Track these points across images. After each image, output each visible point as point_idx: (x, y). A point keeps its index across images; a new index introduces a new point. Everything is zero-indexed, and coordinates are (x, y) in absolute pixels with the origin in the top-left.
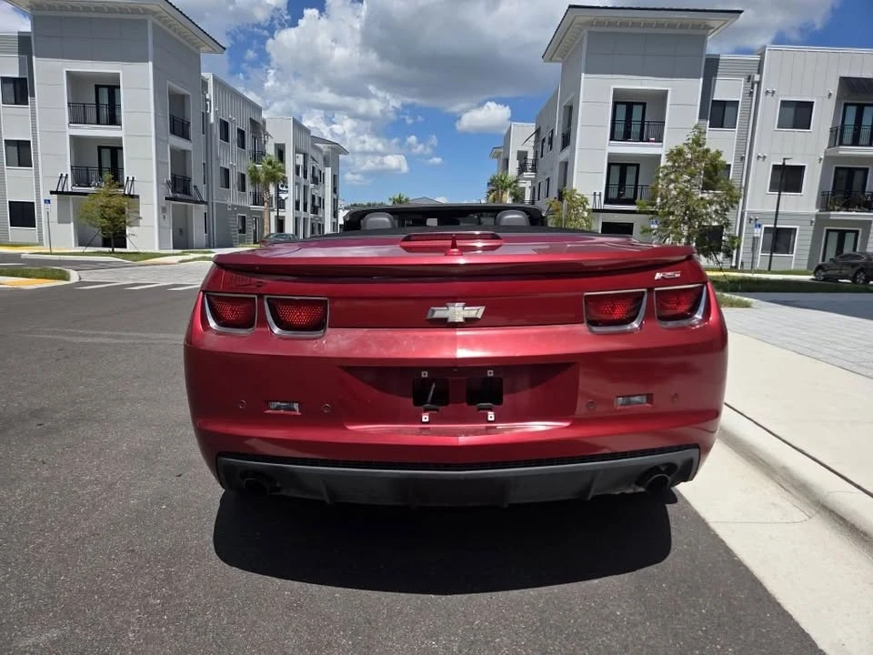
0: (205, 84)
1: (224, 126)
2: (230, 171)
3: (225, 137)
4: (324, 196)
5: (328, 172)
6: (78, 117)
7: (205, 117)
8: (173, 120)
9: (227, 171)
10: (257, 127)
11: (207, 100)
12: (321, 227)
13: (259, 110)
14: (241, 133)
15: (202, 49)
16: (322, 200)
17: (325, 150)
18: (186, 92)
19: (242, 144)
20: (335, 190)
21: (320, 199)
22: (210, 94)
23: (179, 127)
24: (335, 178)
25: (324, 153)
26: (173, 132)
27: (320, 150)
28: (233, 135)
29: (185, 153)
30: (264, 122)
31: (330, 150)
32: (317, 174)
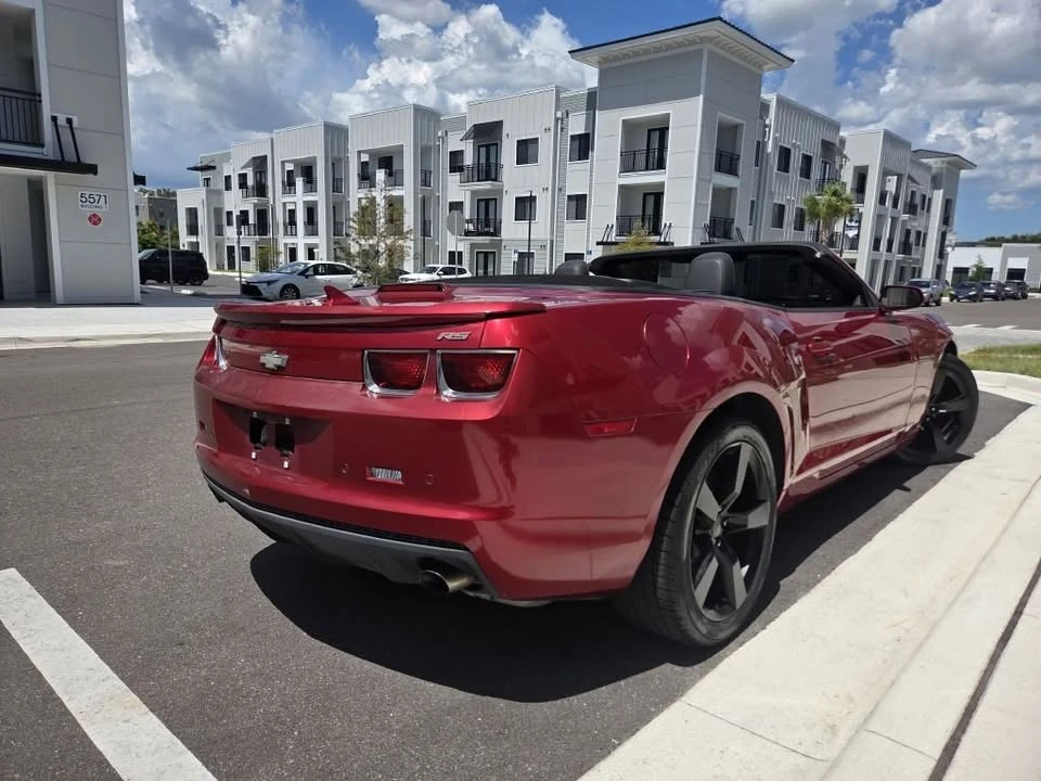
0: (765, 107)
1: (785, 154)
2: (787, 208)
3: (784, 165)
4: (927, 228)
5: (938, 197)
6: (628, 165)
7: (760, 146)
8: (720, 155)
9: (781, 208)
10: (831, 150)
11: (766, 126)
12: (917, 272)
13: (835, 127)
14: (807, 160)
15: (765, 67)
16: (921, 237)
17: (934, 166)
18: (738, 121)
19: (806, 172)
20: (946, 220)
21: (919, 233)
22: (771, 119)
23: (726, 161)
24: (948, 205)
25: (934, 171)
26: (719, 168)
27: (928, 168)
28: (796, 163)
29: (730, 191)
30: (843, 142)
31: (945, 165)
32: (918, 200)
